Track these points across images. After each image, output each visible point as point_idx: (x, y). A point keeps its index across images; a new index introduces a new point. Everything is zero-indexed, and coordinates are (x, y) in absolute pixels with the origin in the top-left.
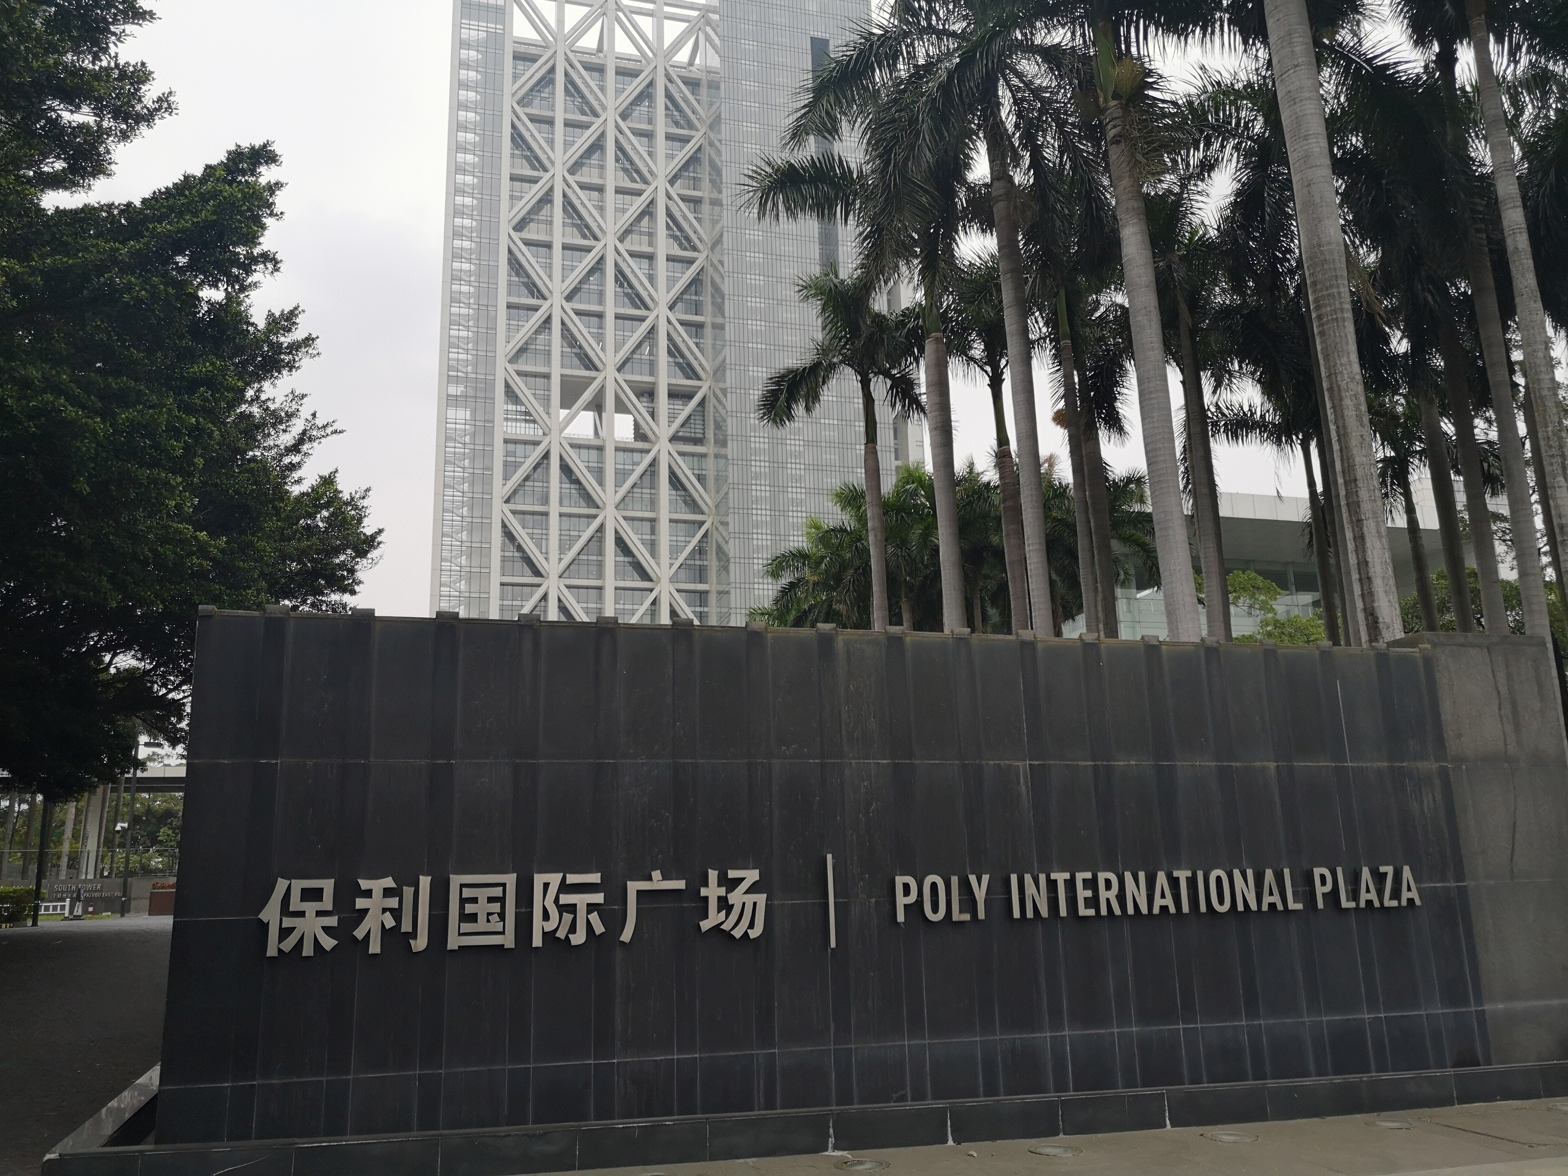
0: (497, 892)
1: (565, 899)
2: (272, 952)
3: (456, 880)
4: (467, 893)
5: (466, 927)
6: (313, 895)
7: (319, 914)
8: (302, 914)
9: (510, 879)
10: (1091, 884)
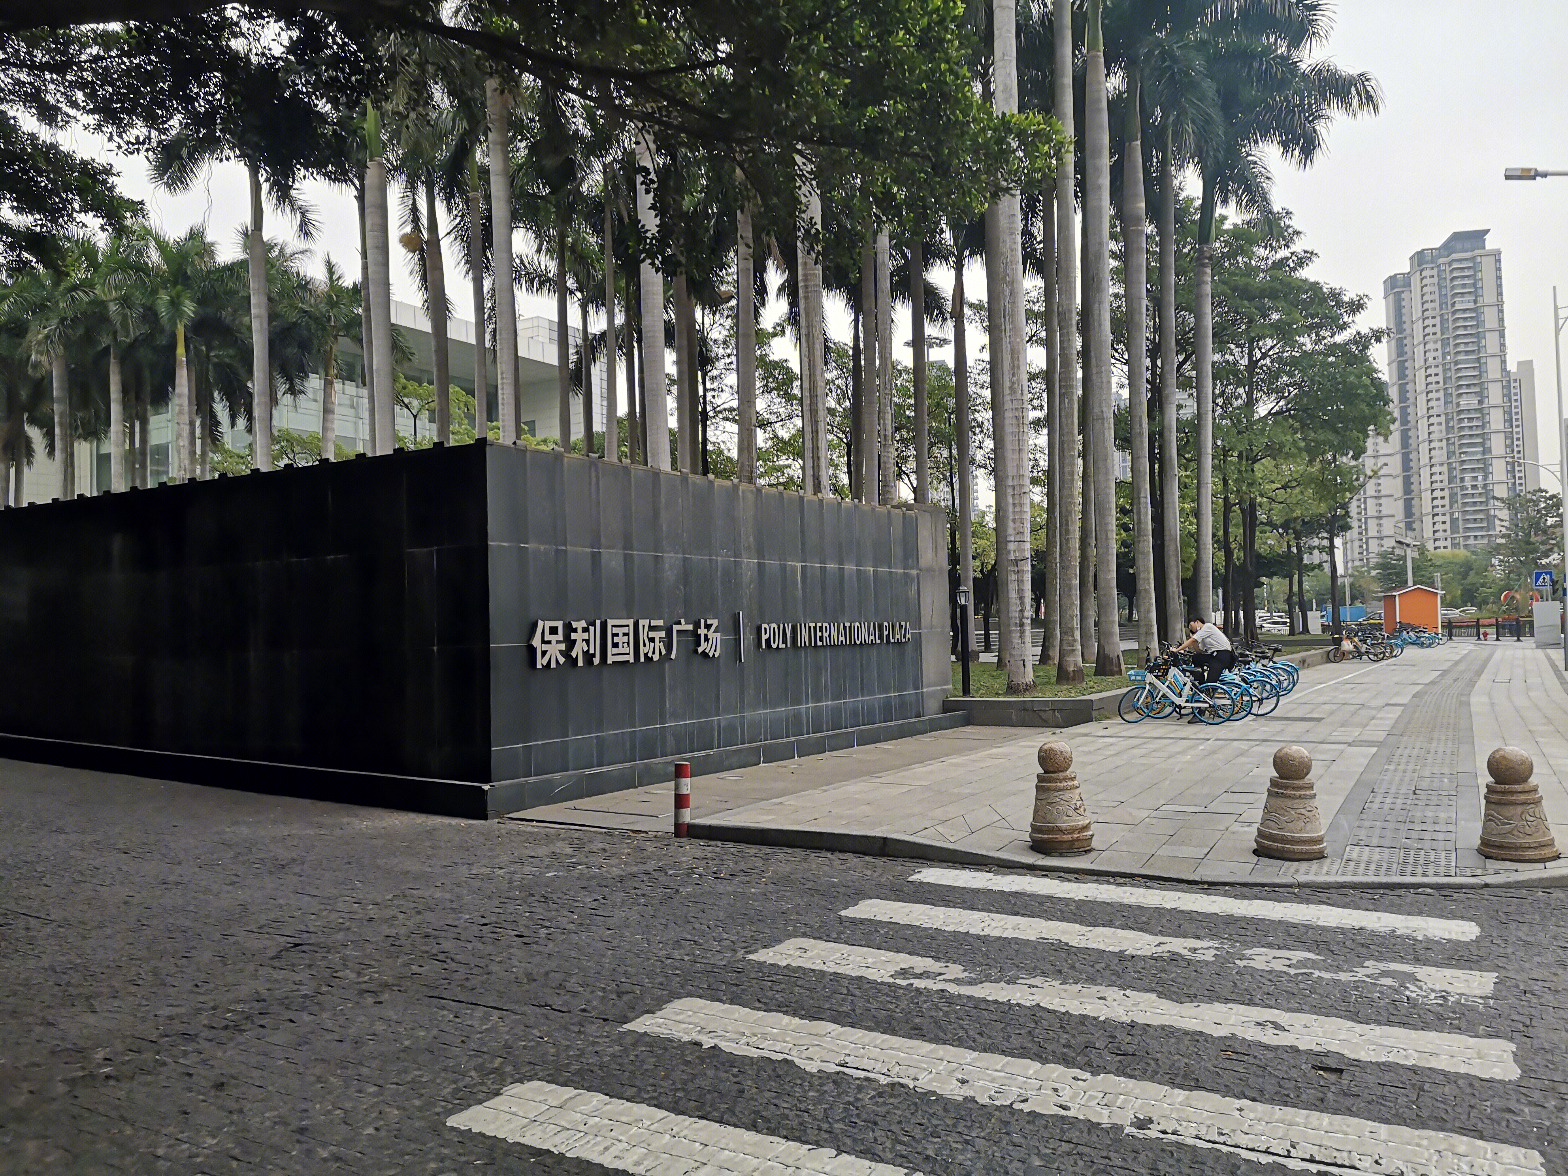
0: (626, 630)
1: (652, 634)
2: (539, 666)
3: (610, 623)
4: (615, 630)
5: (615, 651)
6: (554, 631)
7: (558, 642)
8: (549, 642)
9: (631, 622)
10: (821, 629)
